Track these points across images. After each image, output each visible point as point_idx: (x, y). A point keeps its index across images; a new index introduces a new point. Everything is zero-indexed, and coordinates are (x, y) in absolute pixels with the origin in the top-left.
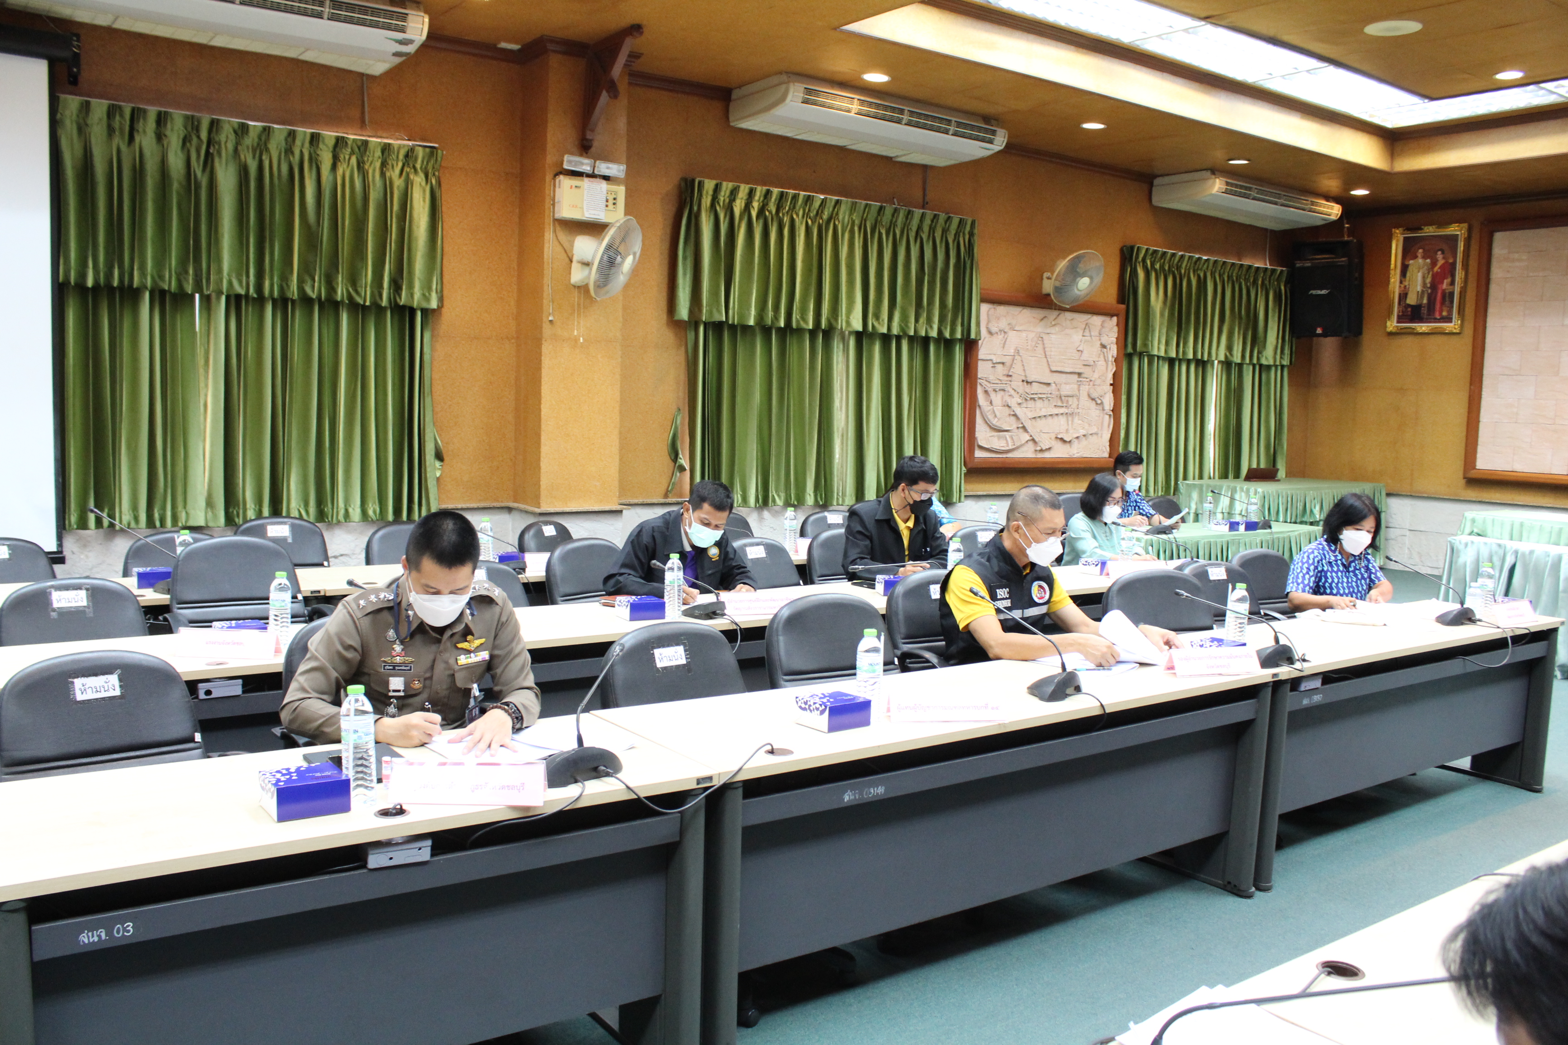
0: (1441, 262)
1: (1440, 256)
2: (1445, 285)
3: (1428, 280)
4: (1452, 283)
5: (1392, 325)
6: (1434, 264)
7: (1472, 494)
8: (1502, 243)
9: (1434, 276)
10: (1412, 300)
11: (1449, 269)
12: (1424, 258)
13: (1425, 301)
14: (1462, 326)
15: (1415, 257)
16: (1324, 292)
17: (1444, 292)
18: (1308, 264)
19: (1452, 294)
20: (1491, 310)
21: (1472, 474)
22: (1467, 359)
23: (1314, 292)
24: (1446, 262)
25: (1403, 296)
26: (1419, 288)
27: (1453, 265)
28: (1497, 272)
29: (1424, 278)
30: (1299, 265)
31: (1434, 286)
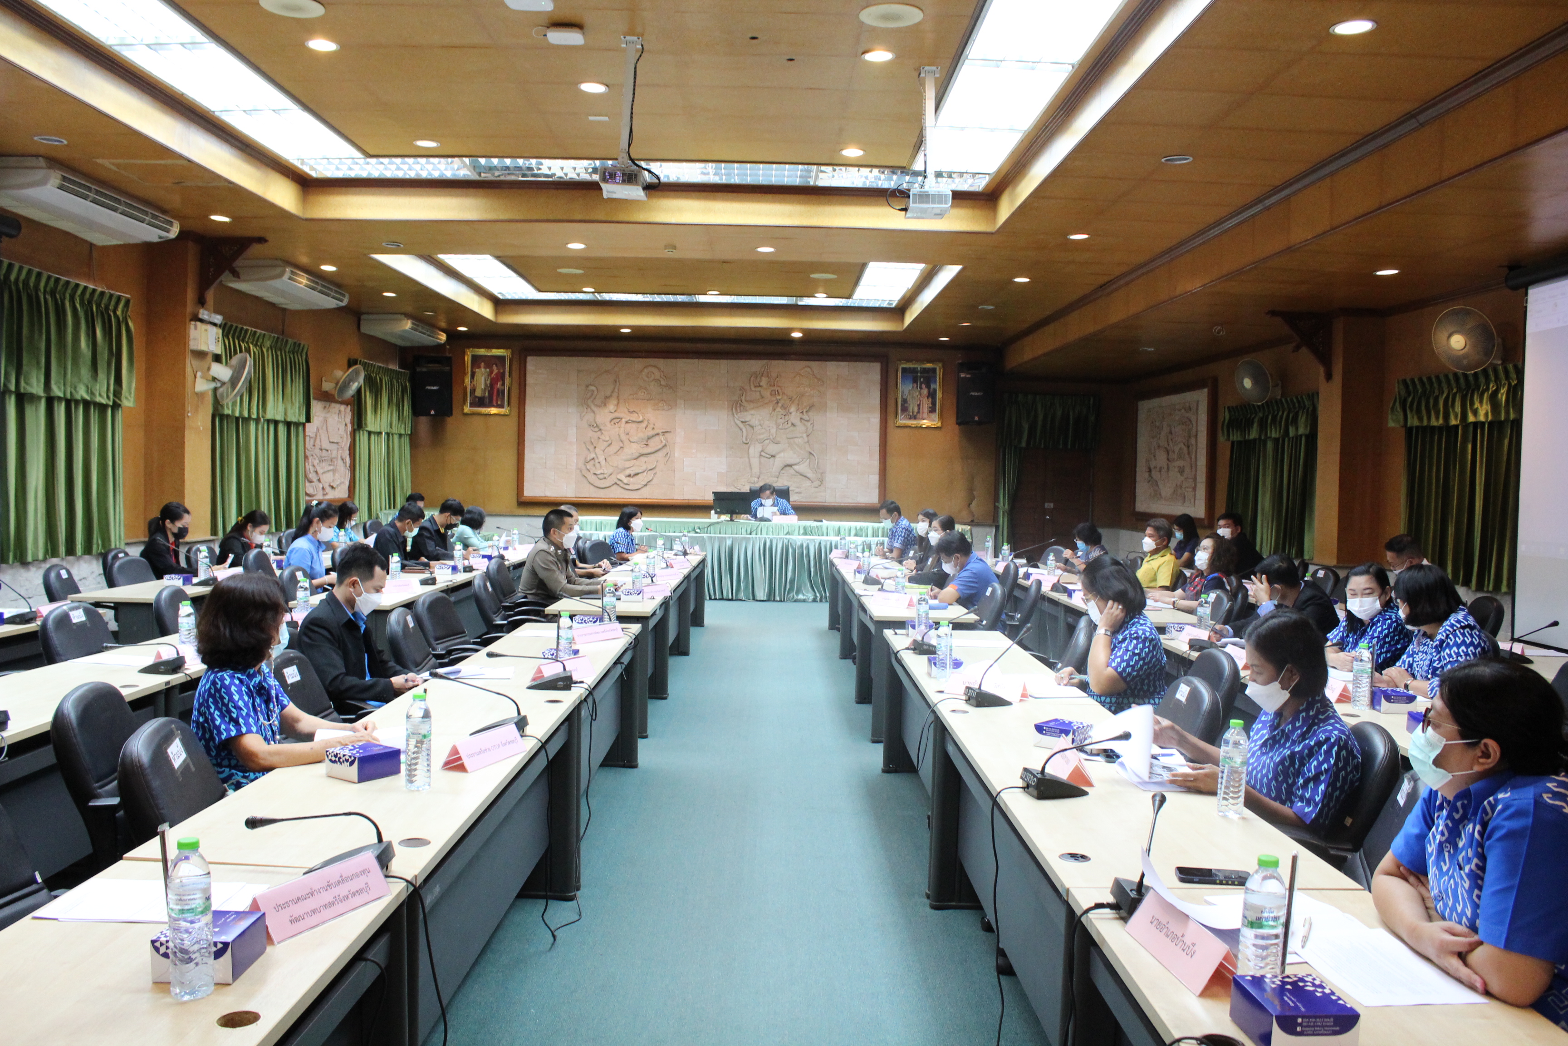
0: (496, 371)
1: (495, 367)
2: (499, 385)
3: (488, 382)
4: (503, 384)
5: (467, 409)
6: (491, 372)
7: (522, 511)
8: (532, 363)
9: (492, 379)
10: (478, 393)
11: (501, 376)
12: (485, 368)
13: (487, 394)
14: (510, 411)
15: (479, 367)
16: (435, 388)
17: (498, 390)
18: (425, 370)
19: (503, 392)
20: (527, 402)
21: (523, 499)
22: (515, 429)
23: (429, 388)
24: (499, 372)
25: (473, 391)
26: (483, 387)
27: (503, 374)
28: (530, 380)
29: (485, 380)
30: (418, 369)
31: (492, 386)
